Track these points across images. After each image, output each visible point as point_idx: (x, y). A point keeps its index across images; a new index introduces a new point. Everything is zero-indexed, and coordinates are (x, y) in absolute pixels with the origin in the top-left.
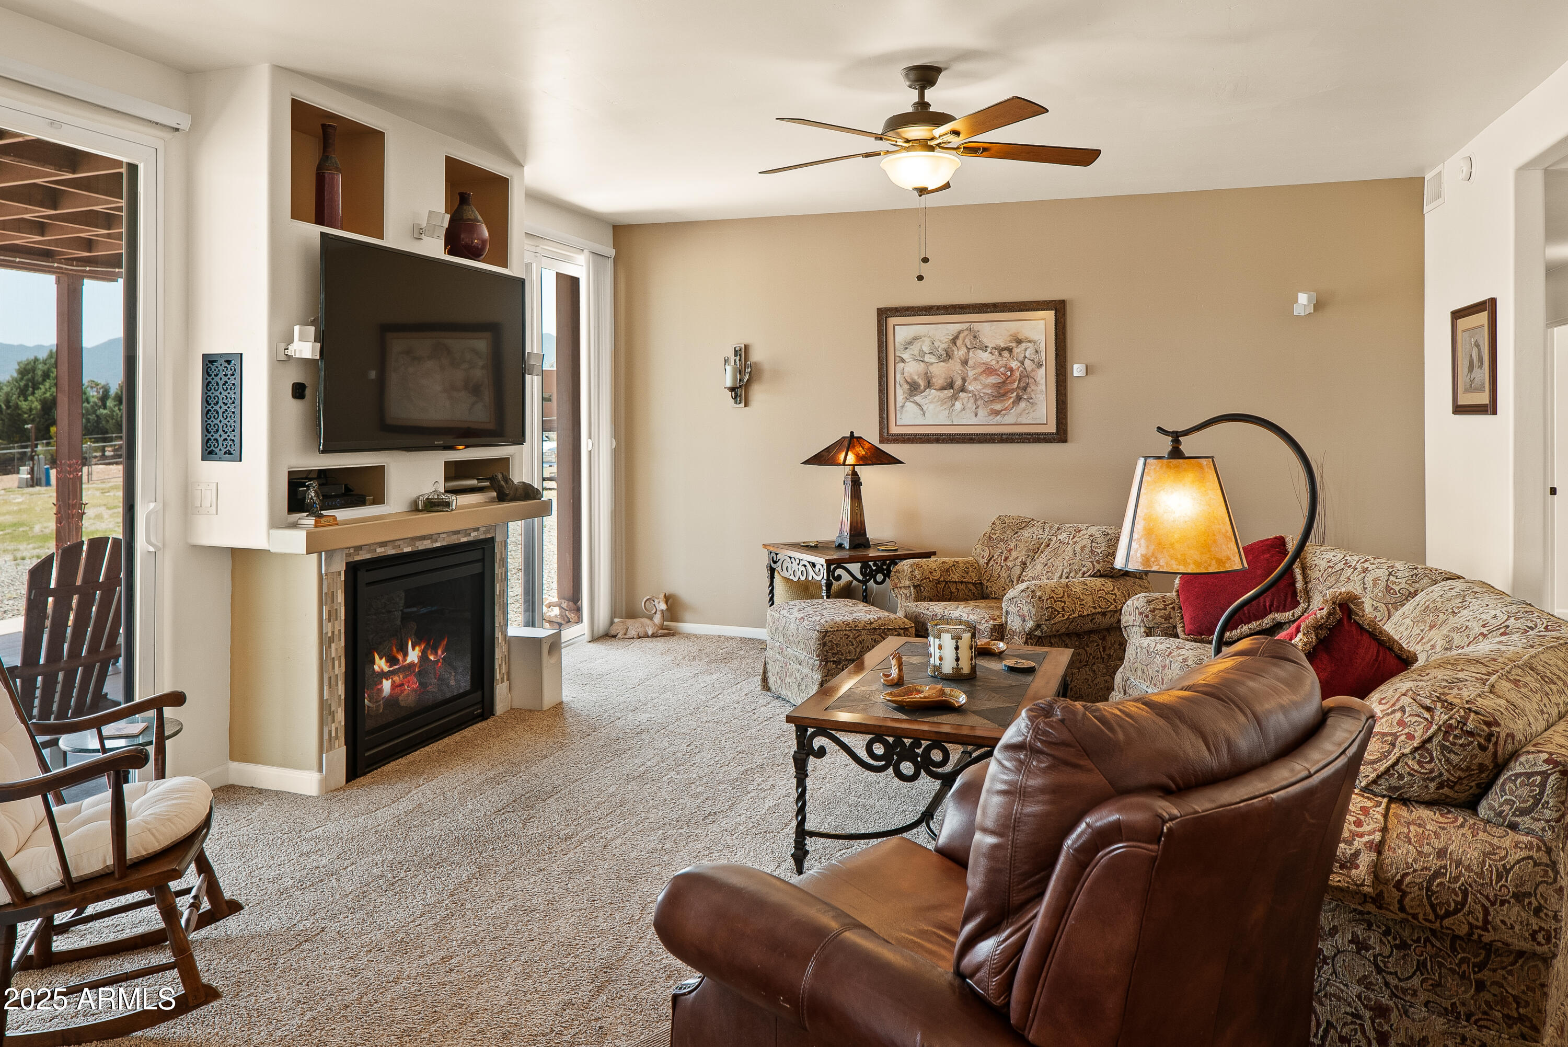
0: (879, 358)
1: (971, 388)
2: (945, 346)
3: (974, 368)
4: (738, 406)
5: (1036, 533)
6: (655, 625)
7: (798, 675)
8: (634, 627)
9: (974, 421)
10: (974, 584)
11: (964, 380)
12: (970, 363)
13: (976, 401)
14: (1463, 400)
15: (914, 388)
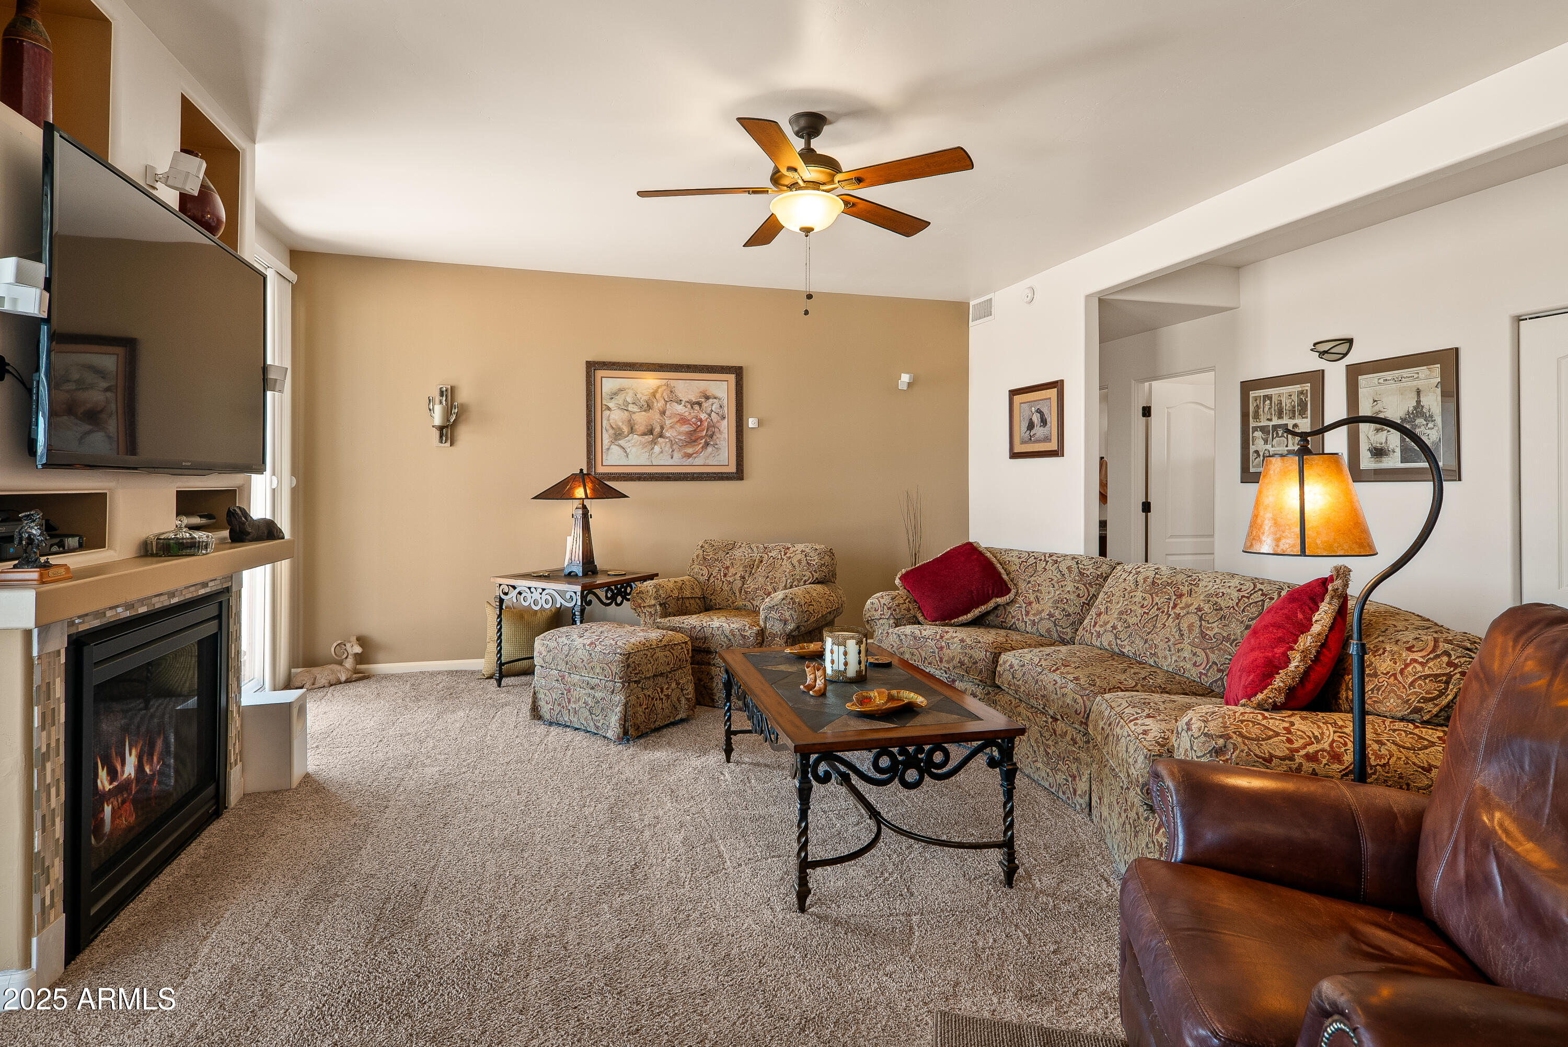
0: (587, 406)
1: (668, 434)
2: (646, 398)
3: (670, 417)
4: (442, 445)
5: (747, 552)
6: (348, 670)
7: (589, 700)
8: (323, 675)
9: (670, 462)
10: (699, 598)
11: (662, 428)
12: (668, 413)
13: (672, 445)
14: (1017, 449)
15: (618, 435)
